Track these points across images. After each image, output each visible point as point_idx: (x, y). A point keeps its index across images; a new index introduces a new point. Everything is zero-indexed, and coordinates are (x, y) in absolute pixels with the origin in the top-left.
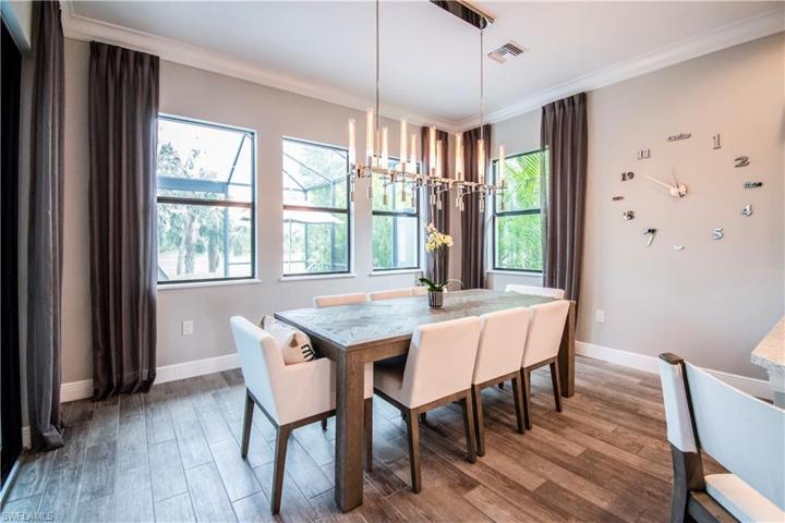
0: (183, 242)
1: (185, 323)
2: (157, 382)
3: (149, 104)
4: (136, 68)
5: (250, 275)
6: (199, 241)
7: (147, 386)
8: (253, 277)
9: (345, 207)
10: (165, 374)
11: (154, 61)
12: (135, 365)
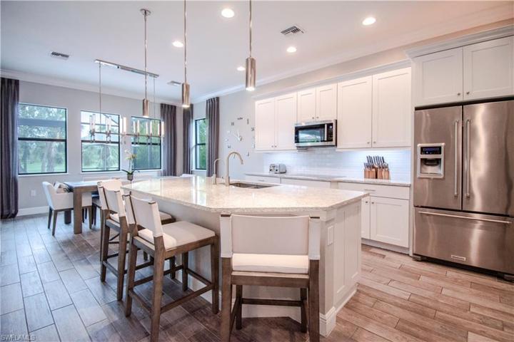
0: (45, 156)
1: (32, 191)
2: (18, 215)
3: (14, 99)
4: (8, 86)
5: (64, 171)
6: (57, 155)
7: (14, 216)
8: (66, 172)
9: (118, 141)
10: (21, 212)
11: (17, 82)
12: (9, 208)
